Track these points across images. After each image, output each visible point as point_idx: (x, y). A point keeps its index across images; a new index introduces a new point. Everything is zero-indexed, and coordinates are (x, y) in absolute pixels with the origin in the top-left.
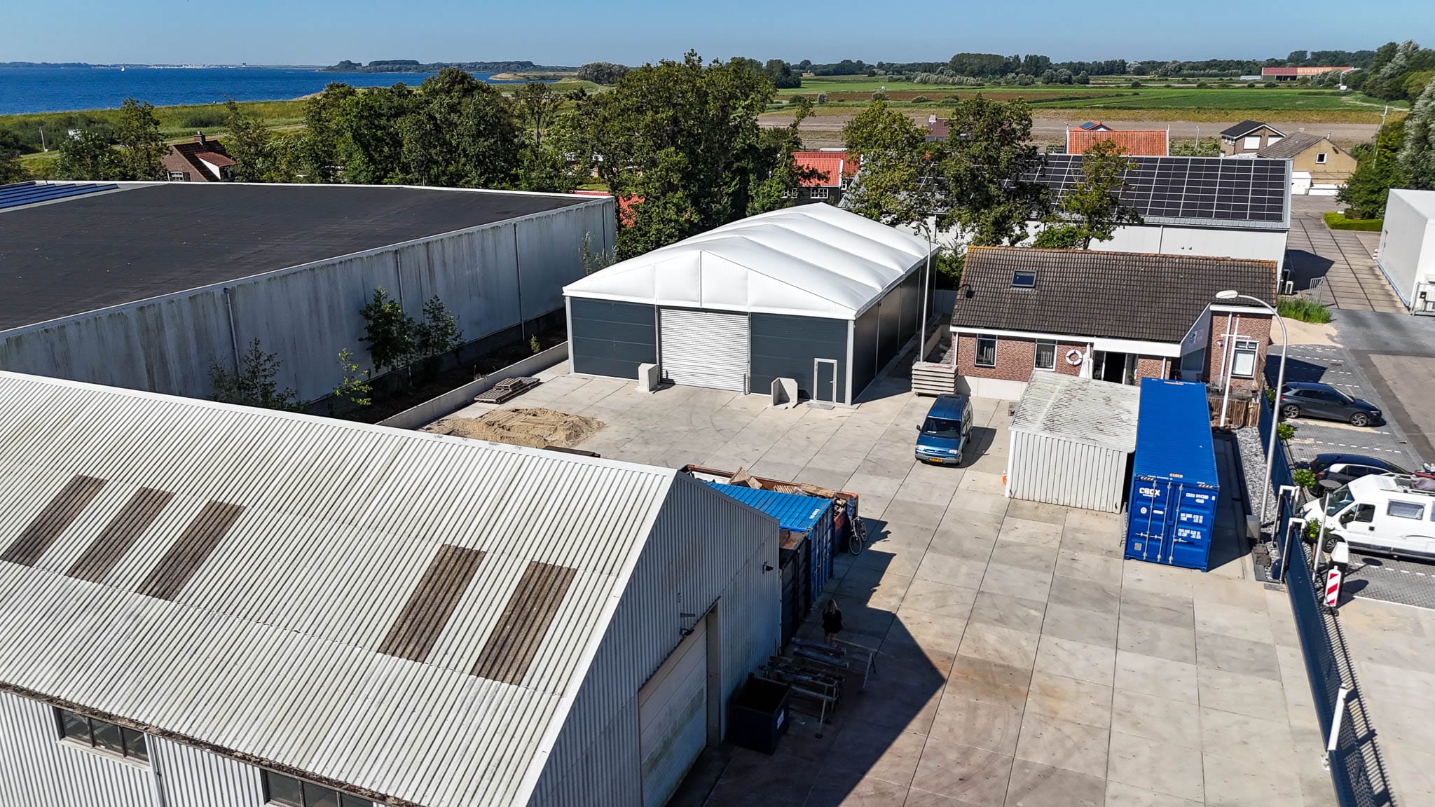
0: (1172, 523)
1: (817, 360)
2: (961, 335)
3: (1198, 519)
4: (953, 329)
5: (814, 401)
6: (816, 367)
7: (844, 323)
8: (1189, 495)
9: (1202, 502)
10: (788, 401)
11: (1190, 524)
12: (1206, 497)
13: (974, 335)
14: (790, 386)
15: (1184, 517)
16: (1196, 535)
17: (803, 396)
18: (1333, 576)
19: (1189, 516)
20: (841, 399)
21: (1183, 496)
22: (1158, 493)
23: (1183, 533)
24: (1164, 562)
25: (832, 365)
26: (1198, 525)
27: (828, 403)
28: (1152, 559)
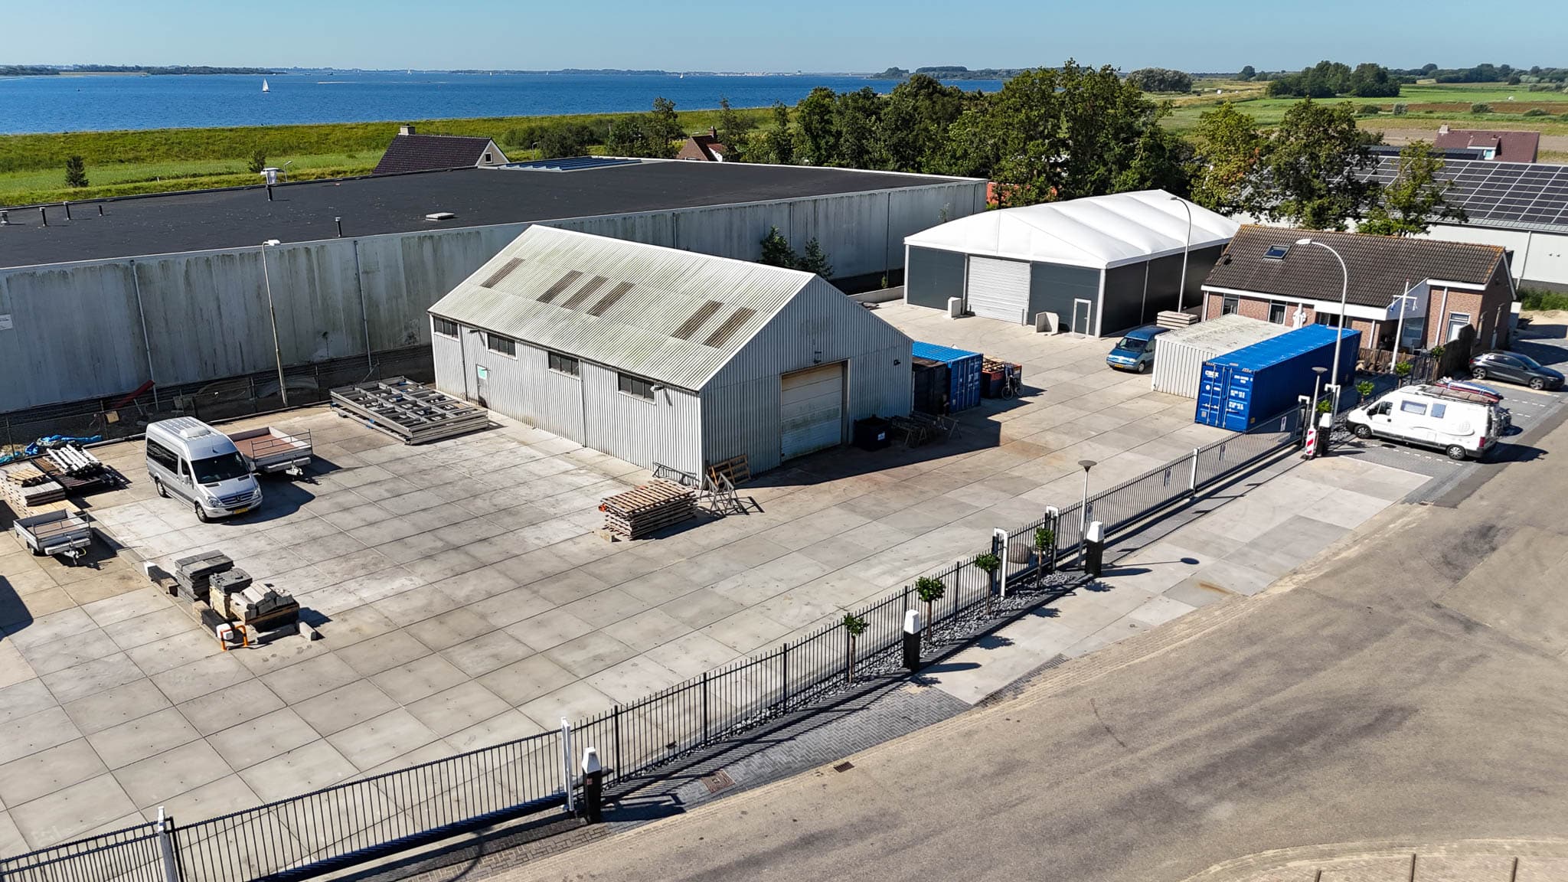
0: (1226, 398)
1: (1077, 300)
2: (1211, 293)
3: (1242, 395)
4: (1204, 288)
5: (1072, 333)
6: (1075, 306)
7: (1098, 271)
8: (1236, 377)
9: (1244, 382)
10: (1050, 331)
11: (1236, 398)
12: (1247, 379)
13: (1221, 294)
14: (1053, 319)
15: (1233, 393)
16: (1241, 407)
17: (1063, 328)
18: (1311, 433)
19: (1236, 392)
20: (1092, 332)
21: (1233, 378)
22: (1217, 374)
23: (1232, 404)
24: (1219, 426)
25: (1087, 304)
26: (1241, 399)
27: (1083, 335)
28: (1211, 424)
